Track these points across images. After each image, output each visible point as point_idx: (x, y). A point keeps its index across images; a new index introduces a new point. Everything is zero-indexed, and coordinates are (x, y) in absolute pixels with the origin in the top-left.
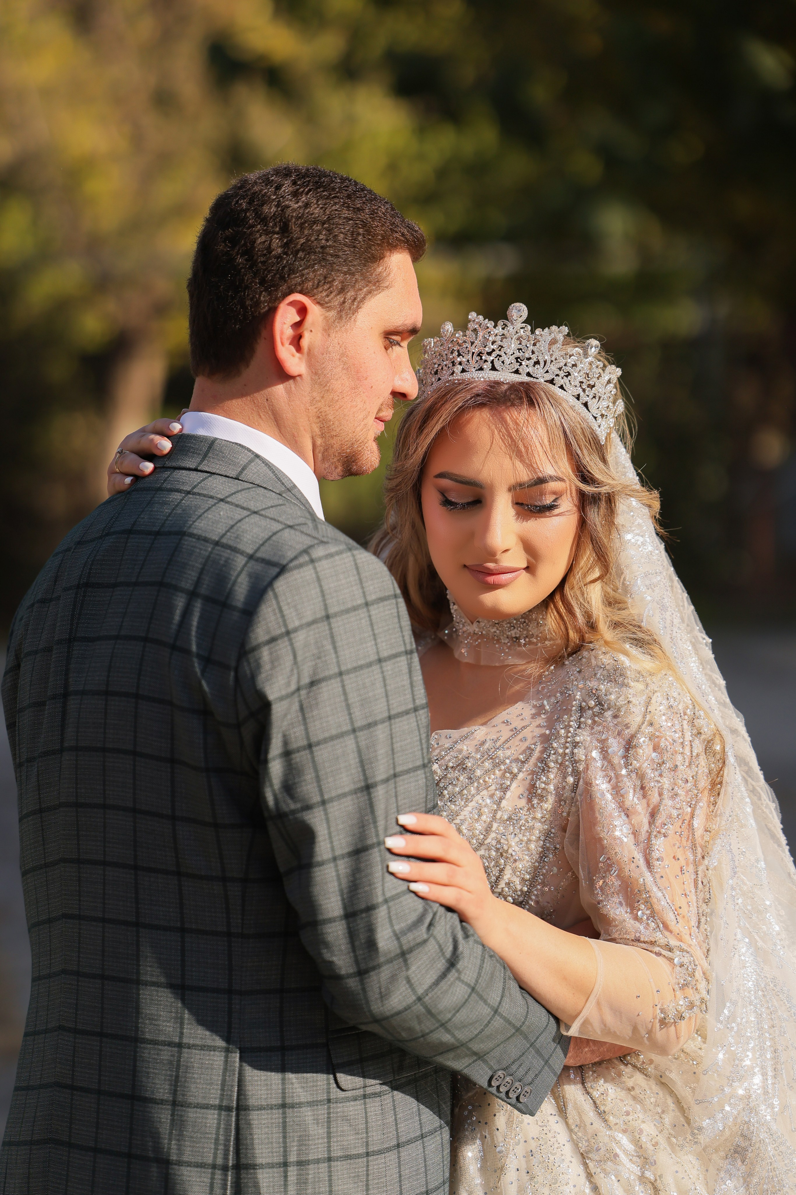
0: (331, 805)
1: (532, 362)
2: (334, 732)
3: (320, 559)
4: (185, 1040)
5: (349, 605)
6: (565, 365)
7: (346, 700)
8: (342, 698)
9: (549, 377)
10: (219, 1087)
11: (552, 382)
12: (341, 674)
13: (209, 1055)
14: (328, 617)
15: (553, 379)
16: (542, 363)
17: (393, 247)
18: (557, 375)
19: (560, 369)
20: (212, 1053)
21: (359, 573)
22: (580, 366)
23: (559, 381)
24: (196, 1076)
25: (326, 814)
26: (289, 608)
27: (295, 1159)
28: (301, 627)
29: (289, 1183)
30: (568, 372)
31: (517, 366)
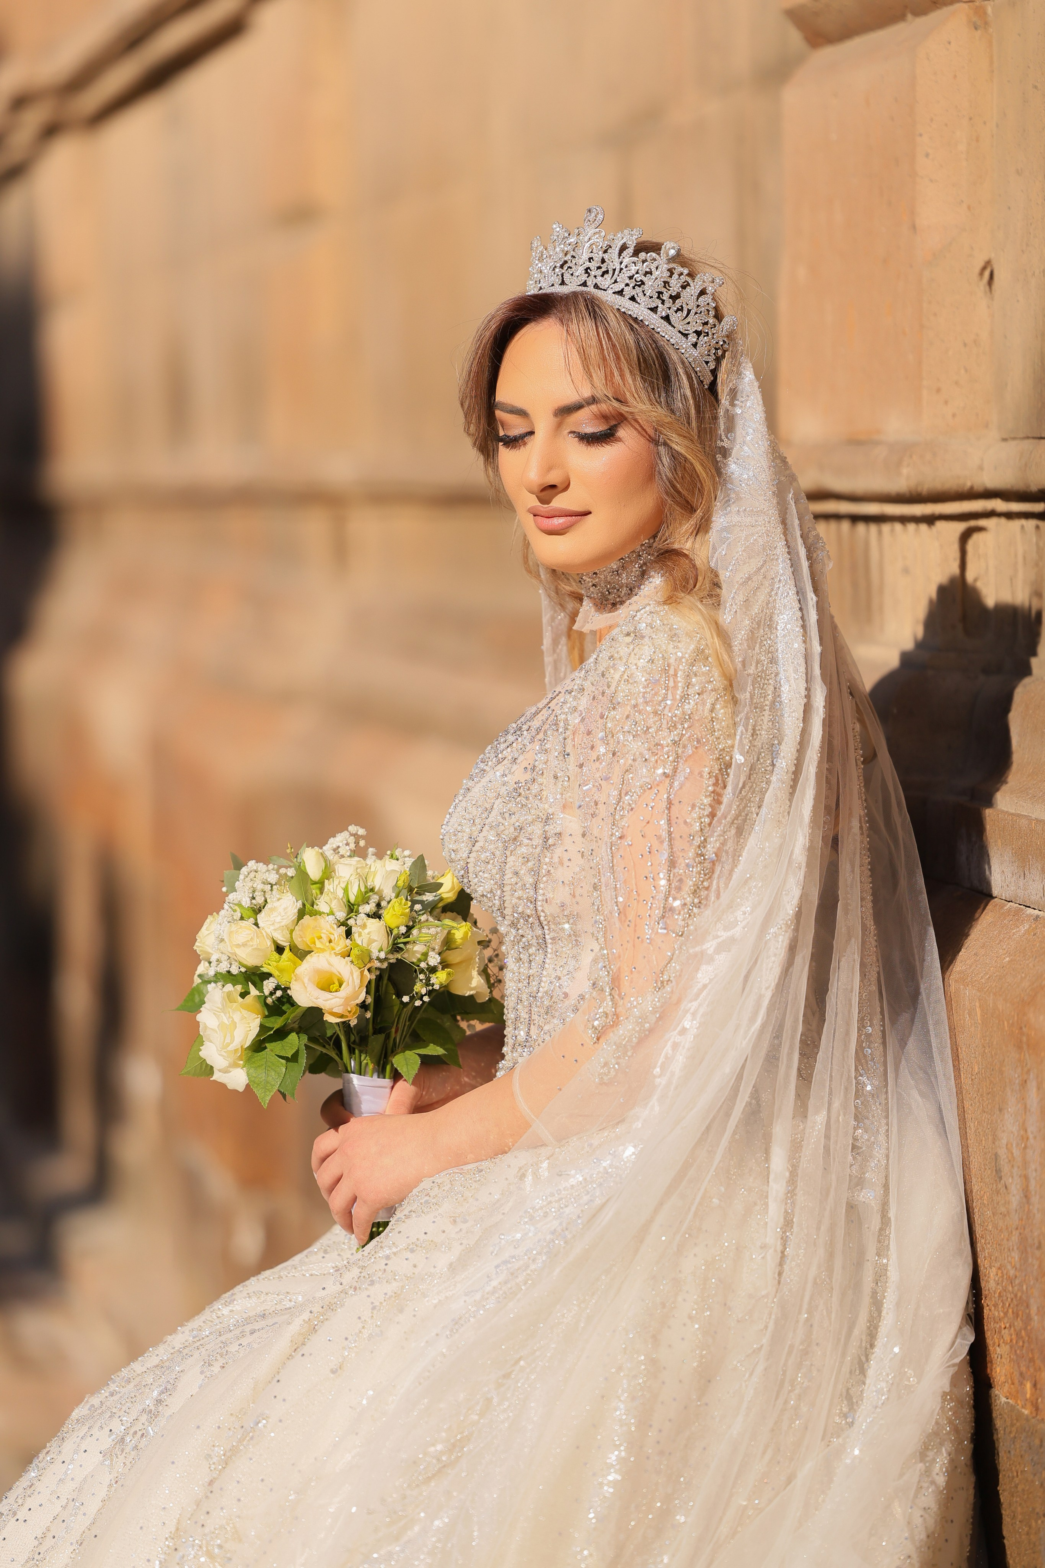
1: (600, 272)
6: (637, 273)
9: (618, 287)
11: (620, 293)
15: (622, 290)
16: (611, 272)
18: (627, 285)
19: (631, 278)
22: (656, 273)
23: (628, 292)
30: (641, 281)
31: (584, 277)
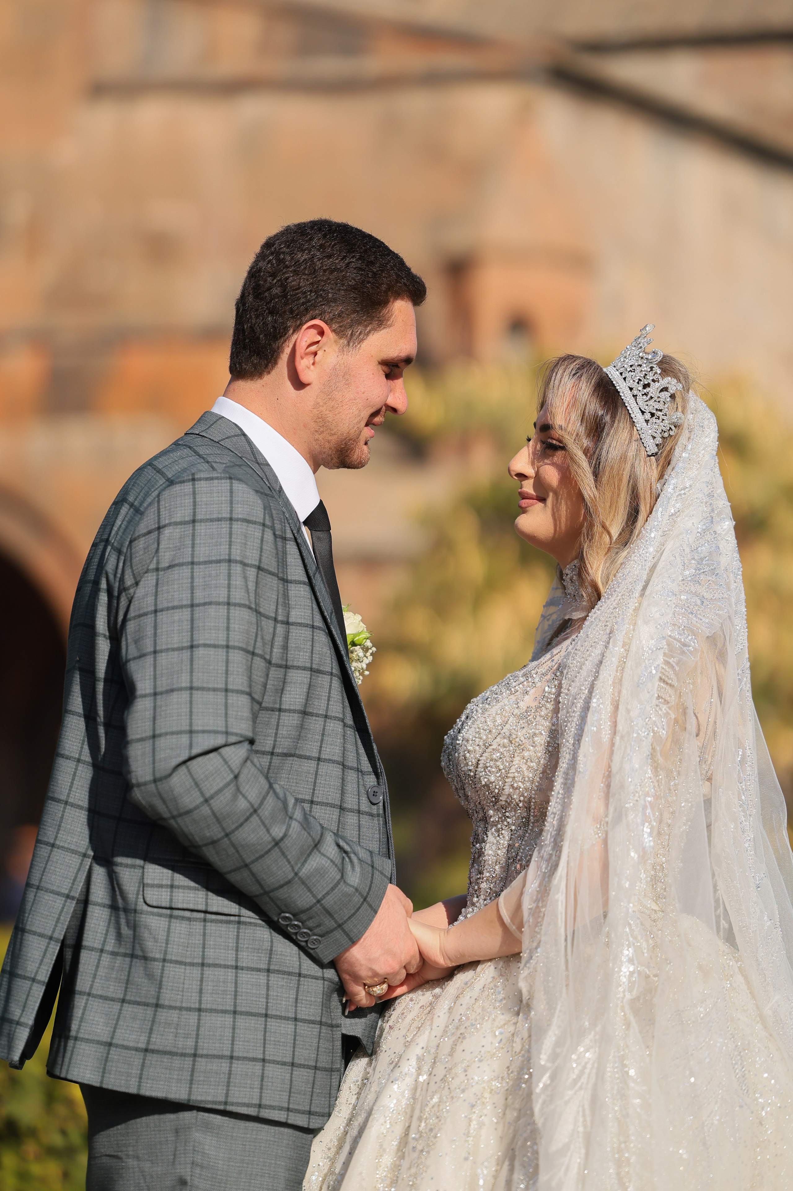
0: (160, 654)
2: (176, 603)
3: (200, 479)
4: (58, 843)
5: (215, 516)
7: (192, 582)
8: (190, 580)
10: (71, 881)
12: (193, 563)
13: (71, 856)
14: (194, 521)
17: (398, 295)
20: (73, 855)
21: (231, 496)
24: (57, 870)
25: (155, 660)
26: (165, 510)
27: (111, 950)
28: (170, 524)
29: (101, 965)
